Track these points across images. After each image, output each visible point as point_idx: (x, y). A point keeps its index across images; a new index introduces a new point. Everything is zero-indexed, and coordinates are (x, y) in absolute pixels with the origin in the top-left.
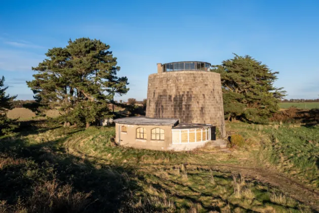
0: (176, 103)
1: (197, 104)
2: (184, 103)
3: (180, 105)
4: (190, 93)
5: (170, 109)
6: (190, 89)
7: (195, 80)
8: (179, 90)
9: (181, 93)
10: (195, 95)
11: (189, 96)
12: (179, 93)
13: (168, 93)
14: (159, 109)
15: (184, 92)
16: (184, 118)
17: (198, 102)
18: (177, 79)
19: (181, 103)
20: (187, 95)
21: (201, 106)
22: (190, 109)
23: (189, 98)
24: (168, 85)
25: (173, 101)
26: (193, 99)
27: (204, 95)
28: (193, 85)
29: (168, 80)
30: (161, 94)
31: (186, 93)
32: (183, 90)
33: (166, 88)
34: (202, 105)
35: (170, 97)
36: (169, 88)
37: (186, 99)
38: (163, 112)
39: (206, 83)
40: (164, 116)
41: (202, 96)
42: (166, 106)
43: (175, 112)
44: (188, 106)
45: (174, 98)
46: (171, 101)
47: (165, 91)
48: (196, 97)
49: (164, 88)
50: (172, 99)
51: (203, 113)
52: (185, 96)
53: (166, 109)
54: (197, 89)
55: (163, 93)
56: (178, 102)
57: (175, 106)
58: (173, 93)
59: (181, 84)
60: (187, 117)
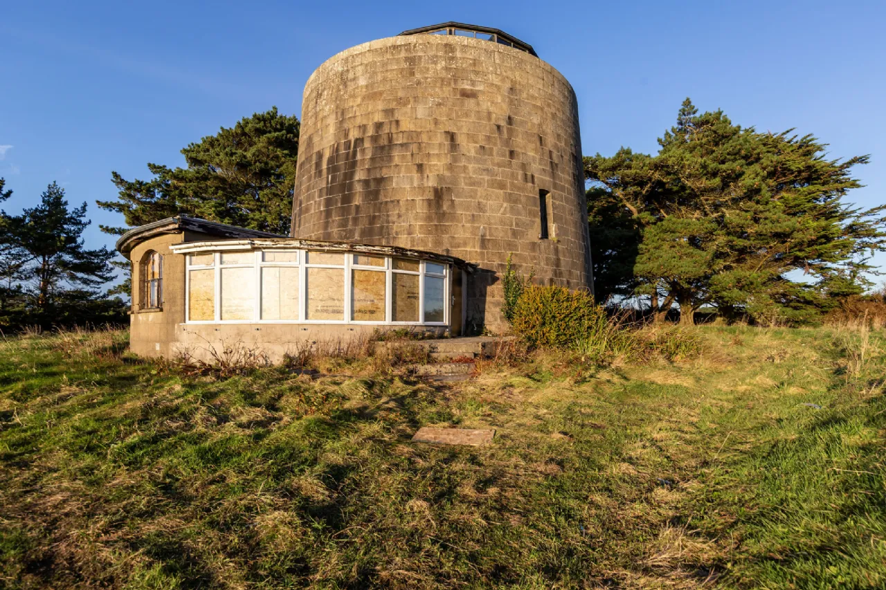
0: (334, 179)
1: (416, 176)
2: (360, 175)
3: (346, 185)
4: (386, 130)
6: (389, 112)
7: (412, 74)
8: (348, 124)
9: (354, 135)
11: (384, 141)
12: (346, 135)
14: (296, 217)
15: (363, 128)
17: (420, 167)
18: (343, 79)
19: (351, 175)
20: (375, 139)
21: (431, 183)
22: (382, 198)
23: (384, 149)
24: (316, 115)
25: (325, 173)
26: (396, 154)
27: (452, 137)
28: (400, 94)
31: (371, 132)
32: (359, 121)
33: (312, 131)
34: (440, 178)
35: (319, 157)
36: (319, 124)
37: (369, 155)
39: (467, 86)
41: (440, 138)
42: (309, 197)
43: (328, 214)
44: (375, 187)
45: (331, 160)
46: (319, 173)
47: (309, 142)
49: (309, 133)
50: (324, 164)
51: (442, 216)
52: (367, 144)
53: (308, 209)
54: (421, 111)
55: (306, 150)
56: (341, 175)
57: (329, 191)
58: (328, 139)
59: (353, 96)
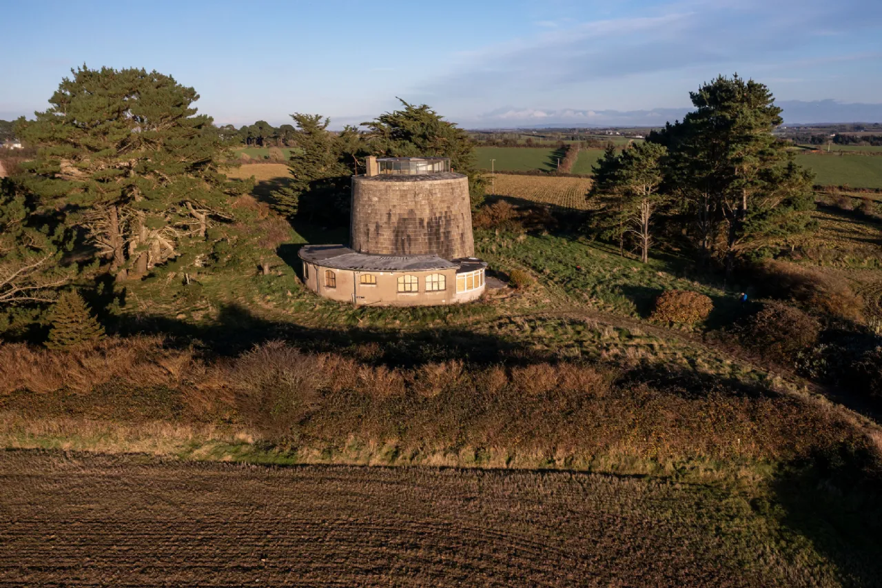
0: (431, 230)
1: (457, 229)
2: (442, 230)
3: (437, 233)
4: (448, 214)
5: (422, 239)
6: (448, 207)
7: (453, 193)
8: (435, 211)
9: (438, 215)
10: (455, 215)
11: (448, 218)
12: (435, 214)
13: (418, 215)
14: (403, 241)
15: (441, 213)
16: (444, 252)
18: (431, 193)
19: (439, 230)
20: (445, 217)
21: (460, 232)
22: (450, 238)
23: (448, 222)
24: (416, 202)
25: (426, 227)
26: (452, 222)
28: (451, 201)
29: (415, 195)
30: (406, 217)
31: (444, 214)
32: (439, 210)
33: (413, 207)
34: (462, 230)
35: (422, 221)
36: (419, 207)
37: (444, 223)
38: (410, 244)
40: (412, 251)
41: (461, 216)
42: (416, 235)
43: (430, 244)
44: (447, 234)
45: (428, 223)
46: (423, 227)
47: (411, 211)
48: (456, 219)
49: (410, 208)
50: (425, 224)
51: (463, 243)
52: (443, 219)
53: (416, 240)
55: (408, 214)
56: (434, 229)
57: (430, 235)
58: (426, 215)
59: (436, 200)
60: (446, 250)
